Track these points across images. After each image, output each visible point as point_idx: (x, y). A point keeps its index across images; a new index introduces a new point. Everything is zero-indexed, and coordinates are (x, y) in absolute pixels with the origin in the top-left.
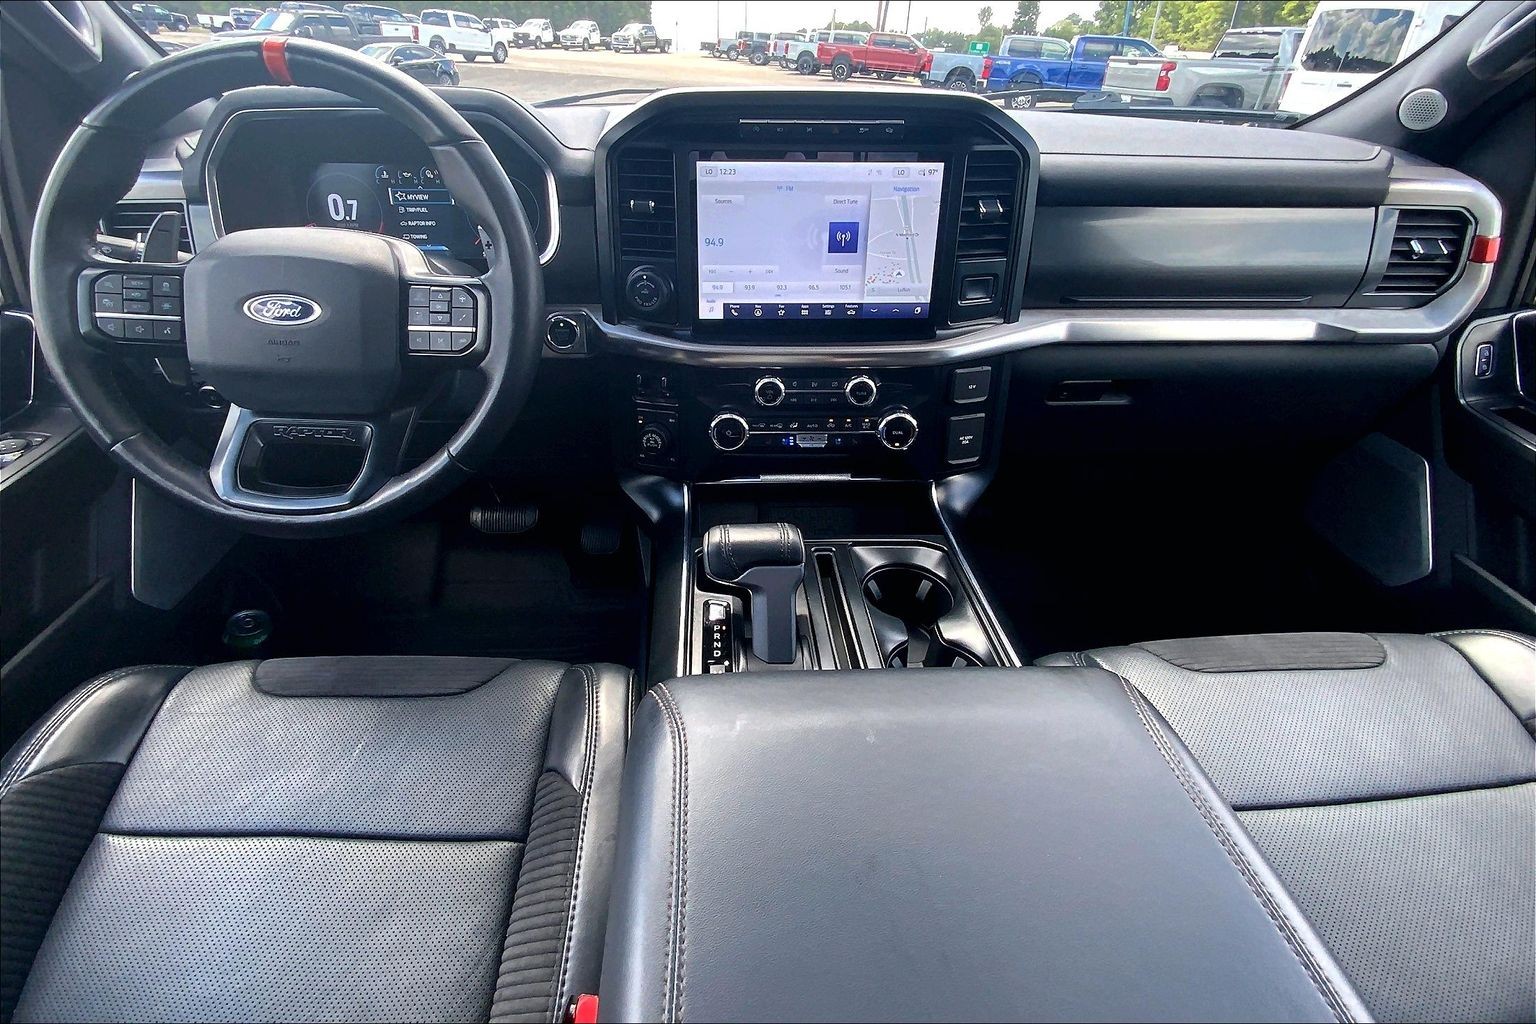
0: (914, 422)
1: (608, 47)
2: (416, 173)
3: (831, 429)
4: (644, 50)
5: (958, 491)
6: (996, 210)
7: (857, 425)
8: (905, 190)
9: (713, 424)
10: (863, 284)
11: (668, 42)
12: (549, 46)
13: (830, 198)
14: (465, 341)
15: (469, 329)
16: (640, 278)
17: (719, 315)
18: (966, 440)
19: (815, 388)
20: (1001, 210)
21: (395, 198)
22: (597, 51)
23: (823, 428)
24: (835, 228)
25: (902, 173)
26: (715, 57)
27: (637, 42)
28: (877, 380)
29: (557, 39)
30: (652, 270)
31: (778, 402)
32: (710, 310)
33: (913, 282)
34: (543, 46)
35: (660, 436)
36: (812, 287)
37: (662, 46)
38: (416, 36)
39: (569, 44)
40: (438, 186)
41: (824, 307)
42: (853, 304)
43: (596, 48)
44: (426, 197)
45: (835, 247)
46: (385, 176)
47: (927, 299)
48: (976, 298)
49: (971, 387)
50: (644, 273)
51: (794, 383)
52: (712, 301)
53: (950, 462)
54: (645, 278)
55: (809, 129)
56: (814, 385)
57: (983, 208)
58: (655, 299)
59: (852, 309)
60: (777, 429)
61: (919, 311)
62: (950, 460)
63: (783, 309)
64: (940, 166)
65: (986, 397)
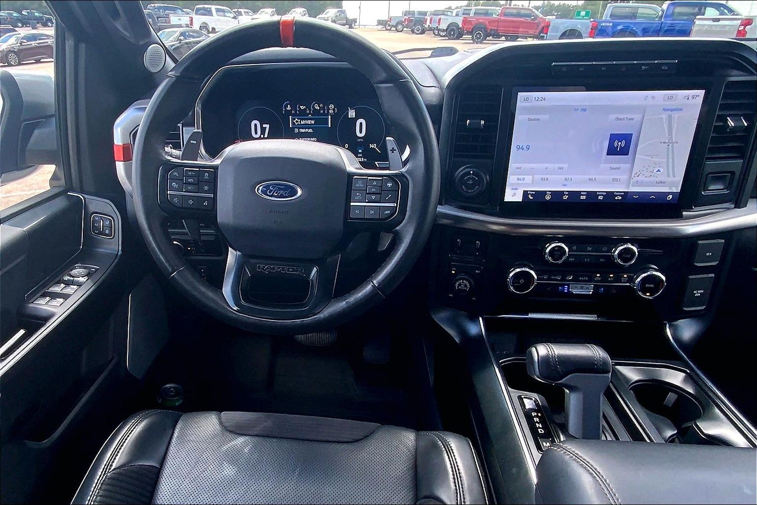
0: (664, 278)
2: (308, 107)
3: (597, 281)
5: (688, 330)
6: (742, 124)
7: (617, 279)
8: (672, 110)
9: (511, 275)
10: (630, 177)
13: (612, 117)
14: (388, 213)
15: (392, 204)
16: (468, 173)
17: (519, 198)
18: (698, 293)
19: (589, 251)
20: (746, 124)
21: (293, 124)
23: (590, 280)
24: (613, 138)
25: (671, 98)
30: (476, 167)
32: (512, 195)
33: (668, 176)
35: (470, 283)
36: (590, 180)
40: (322, 115)
41: (598, 193)
42: (620, 192)
44: (313, 122)
45: (612, 151)
46: (289, 108)
47: (678, 189)
48: (716, 188)
49: (708, 254)
50: (471, 169)
51: (574, 248)
52: (515, 189)
53: (685, 309)
54: (472, 172)
55: (603, 69)
56: (589, 249)
57: (731, 123)
58: (477, 187)
59: (620, 195)
60: (557, 280)
61: (671, 198)
62: (684, 307)
63: (567, 195)
64: (701, 93)
65: (717, 262)
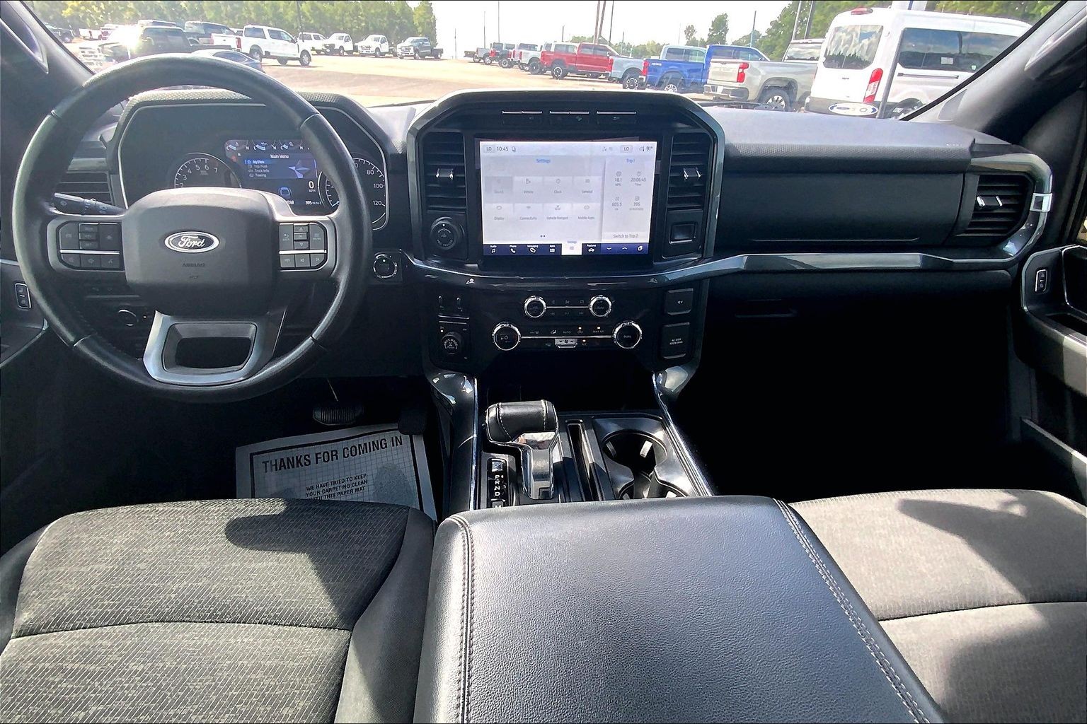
1: (395, 55)
4: (423, 57)
11: (441, 51)
12: (350, 53)
22: (387, 57)
26: (475, 62)
27: (416, 51)
29: (355, 49)
34: (345, 54)
37: (436, 54)
38: (239, 46)
39: (364, 52)
43: (387, 55)
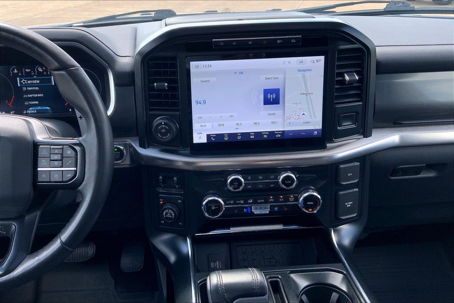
0: (319, 197)
2: (33, 69)
3: (271, 202)
5: (346, 234)
6: (354, 78)
7: (286, 200)
8: (304, 71)
9: (204, 203)
10: (284, 121)
13: (263, 77)
14: (70, 176)
15: (73, 169)
16: (161, 124)
17: (204, 140)
18: (349, 204)
19: (261, 180)
21: (21, 83)
23: (266, 202)
24: (266, 92)
25: (301, 62)
28: (296, 174)
30: (167, 119)
31: (241, 188)
32: (199, 138)
33: (311, 118)
35: (173, 211)
36: (255, 123)
40: (45, 76)
41: (263, 133)
42: (279, 131)
44: (38, 82)
45: (267, 102)
46: (16, 71)
47: (320, 127)
48: (347, 125)
49: (349, 175)
50: (163, 121)
51: (249, 178)
52: (201, 133)
53: (341, 218)
54: (163, 123)
55: (250, 43)
56: (260, 178)
57: (347, 78)
58: (169, 134)
59: (279, 134)
60: (240, 204)
61: (316, 133)
62: (341, 217)
63: (240, 136)
64: (322, 58)
65: (358, 180)
